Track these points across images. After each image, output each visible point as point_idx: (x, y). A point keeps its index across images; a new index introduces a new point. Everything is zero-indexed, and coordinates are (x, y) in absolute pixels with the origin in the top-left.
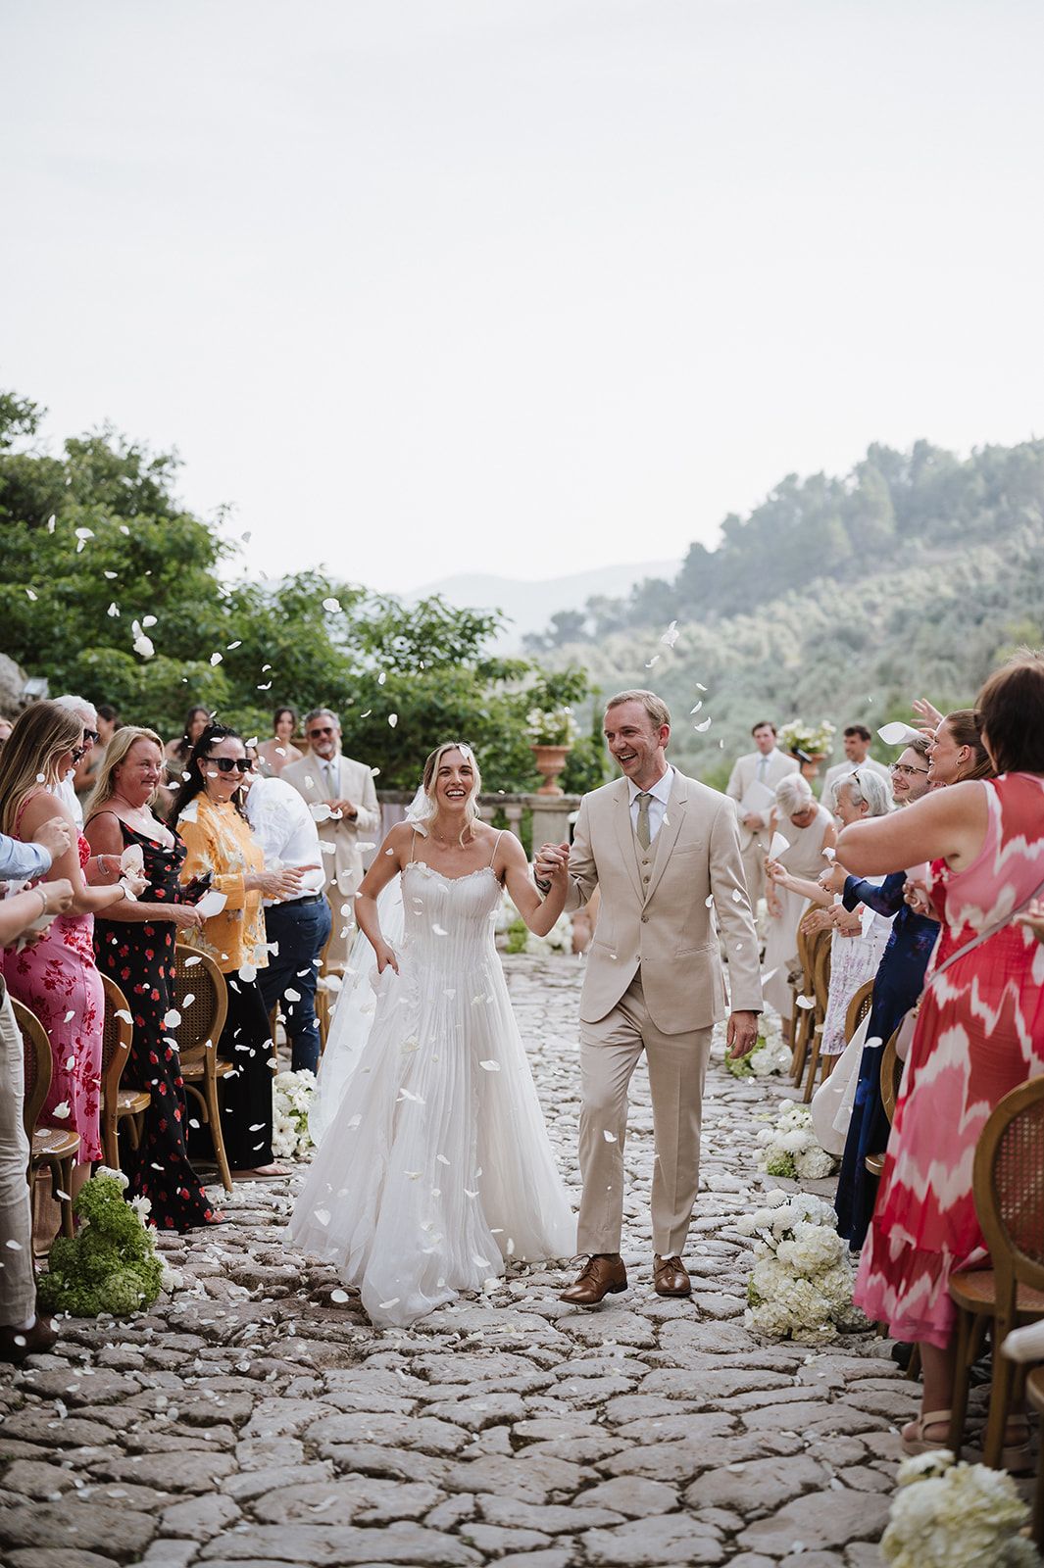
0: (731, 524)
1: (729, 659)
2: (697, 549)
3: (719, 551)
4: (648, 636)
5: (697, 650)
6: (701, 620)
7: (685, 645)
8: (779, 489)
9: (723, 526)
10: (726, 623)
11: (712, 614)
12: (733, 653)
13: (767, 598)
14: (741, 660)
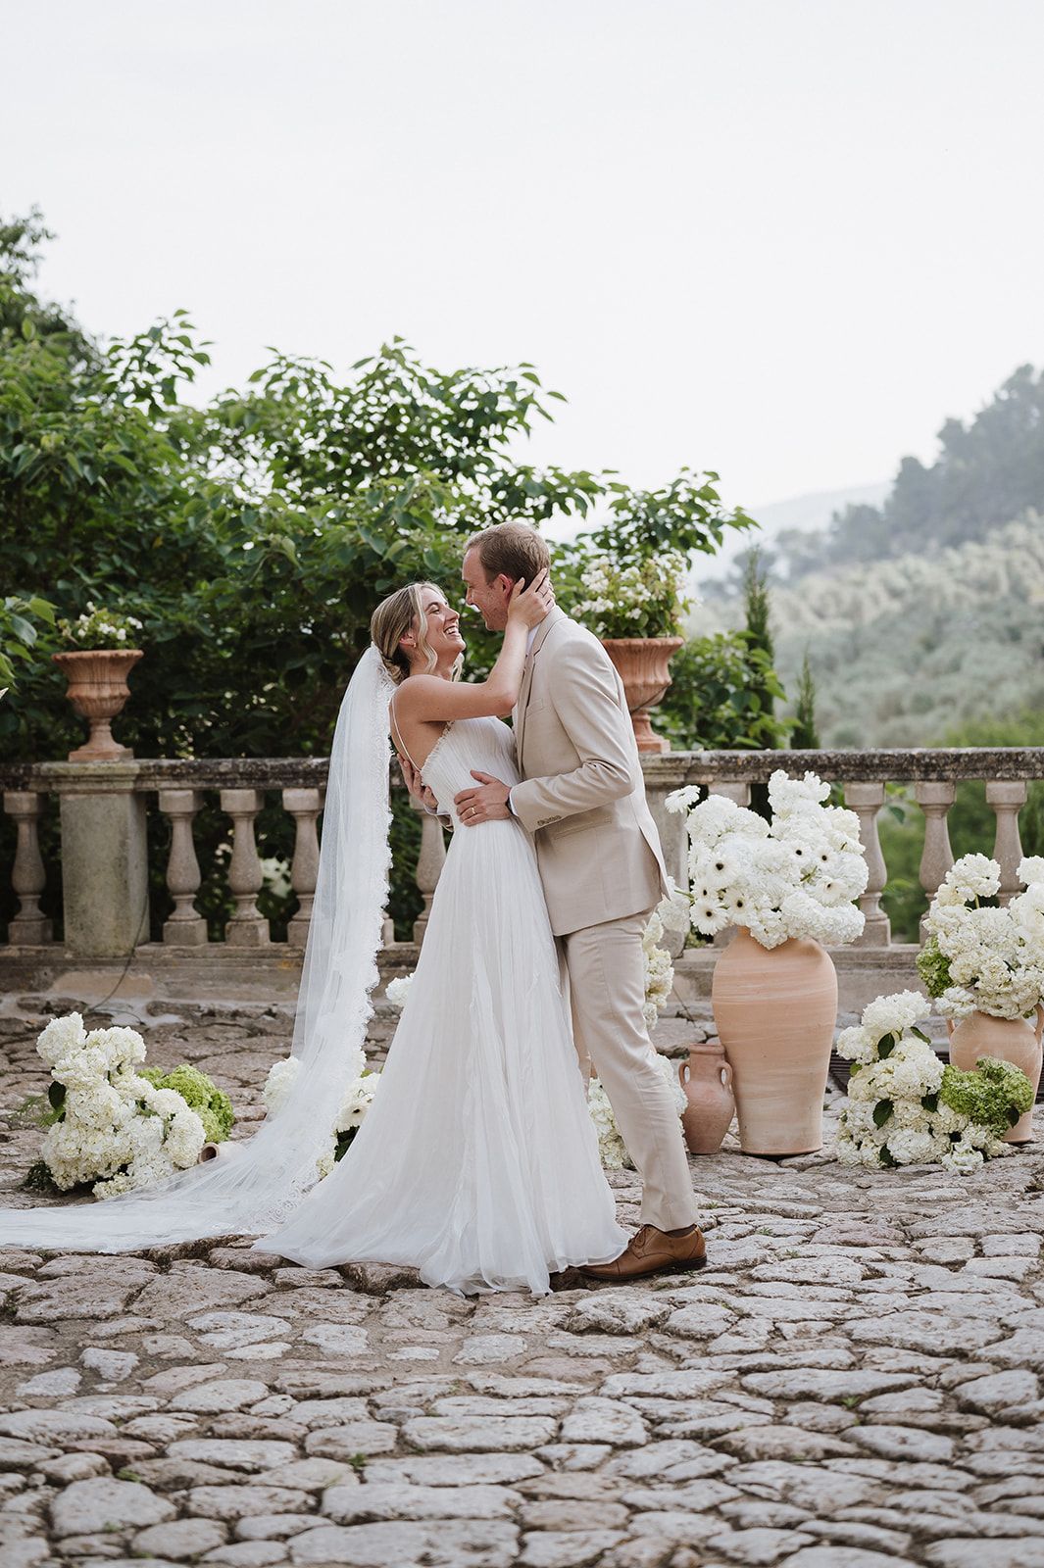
0: (951, 432)
1: (958, 598)
2: (910, 465)
3: (938, 465)
4: (854, 573)
5: (916, 588)
6: (919, 551)
7: (900, 583)
8: (1010, 385)
9: (941, 435)
10: (950, 553)
11: (933, 544)
12: (963, 590)
13: (1001, 520)
14: (974, 597)
